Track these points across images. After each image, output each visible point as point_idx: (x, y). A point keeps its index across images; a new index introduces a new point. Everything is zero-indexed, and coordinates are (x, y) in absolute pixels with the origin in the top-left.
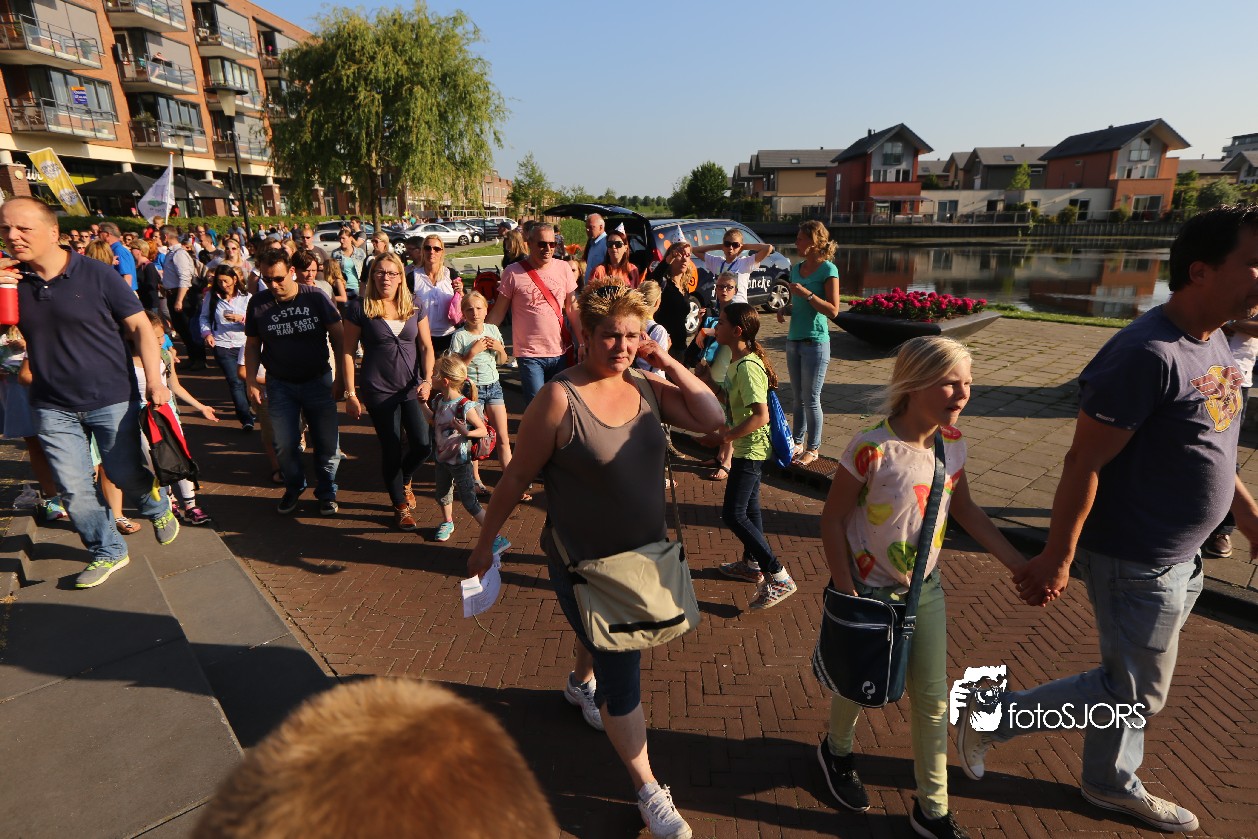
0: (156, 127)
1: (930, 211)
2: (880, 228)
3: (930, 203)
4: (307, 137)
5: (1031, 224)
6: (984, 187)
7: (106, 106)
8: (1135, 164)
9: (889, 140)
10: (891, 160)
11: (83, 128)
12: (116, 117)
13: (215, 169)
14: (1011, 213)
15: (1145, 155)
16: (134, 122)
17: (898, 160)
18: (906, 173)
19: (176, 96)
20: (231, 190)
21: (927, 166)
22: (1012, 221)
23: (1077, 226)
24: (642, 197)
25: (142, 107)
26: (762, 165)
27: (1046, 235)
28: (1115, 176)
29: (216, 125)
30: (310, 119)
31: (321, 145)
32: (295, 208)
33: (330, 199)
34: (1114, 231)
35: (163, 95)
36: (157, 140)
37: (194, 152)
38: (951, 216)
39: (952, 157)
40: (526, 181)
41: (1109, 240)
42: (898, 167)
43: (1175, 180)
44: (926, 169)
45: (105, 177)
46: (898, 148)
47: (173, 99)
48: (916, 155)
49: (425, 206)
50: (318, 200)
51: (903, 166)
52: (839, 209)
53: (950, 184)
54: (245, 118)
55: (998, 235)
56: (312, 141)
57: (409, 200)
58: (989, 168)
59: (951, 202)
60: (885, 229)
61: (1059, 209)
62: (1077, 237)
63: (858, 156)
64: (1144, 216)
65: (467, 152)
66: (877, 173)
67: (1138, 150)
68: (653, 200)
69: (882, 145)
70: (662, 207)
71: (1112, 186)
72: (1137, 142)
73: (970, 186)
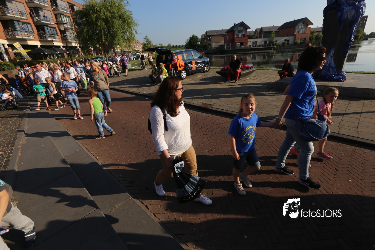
0: (45, 35)
1: (250, 44)
2: (238, 50)
3: (250, 42)
5: (275, 46)
6: (264, 37)
8: (300, 29)
9: (239, 26)
10: (240, 31)
11: (25, 36)
12: (34, 32)
13: (63, 45)
14: (270, 44)
15: (303, 27)
16: (39, 34)
17: (242, 31)
18: (244, 35)
19: (49, 26)
20: (68, 51)
23: (286, 46)
25: (40, 29)
27: (279, 49)
28: (296, 33)
29: (61, 33)
31: (89, 37)
32: (85, 54)
33: (95, 51)
34: (295, 47)
35: (45, 26)
36: (46, 38)
37: (56, 41)
38: (256, 46)
39: (256, 30)
40: (146, 43)
41: (294, 50)
44: (250, 33)
45: (33, 49)
46: (242, 28)
47: (48, 26)
48: (246, 30)
50: (91, 52)
51: (243, 33)
53: (256, 37)
54: (69, 30)
57: (116, 50)
58: (265, 32)
59: (255, 42)
60: (239, 50)
61: (282, 42)
62: (287, 49)
63: (232, 31)
64: (303, 43)
65: (128, 36)
66: (237, 35)
67: (301, 26)
68: (181, 46)
69: (238, 28)
71: (295, 35)
72: (301, 24)
73: (260, 37)
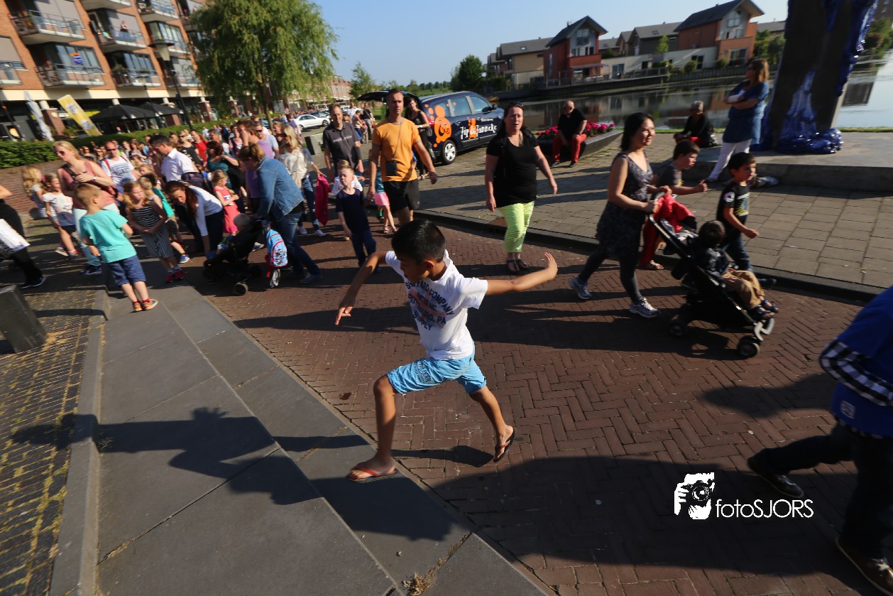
0: (126, 73)
1: (607, 73)
2: (577, 87)
3: (607, 67)
4: (217, 69)
5: (669, 75)
6: (640, 53)
7: (95, 64)
8: (731, 28)
9: (579, 29)
10: (582, 41)
11: (84, 80)
12: (102, 69)
13: (168, 96)
14: (656, 68)
15: (737, 22)
16: (113, 72)
17: (586, 41)
18: (591, 49)
19: (134, 52)
20: (180, 108)
21: (606, 42)
22: (657, 73)
23: (696, 73)
25: (116, 61)
26: (504, 53)
27: (678, 81)
28: (719, 38)
29: (162, 68)
30: (216, 56)
31: (226, 72)
32: (220, 116)
33: (241, 106)
34: (718, 74)
35: (126, 52)
36: (130, 81)
37: (153, 87)
38: (620, 75)
40: (359, 80)
41: (715, 80)
42: (587, 46)
43: (755, 37)
44: (605, 45)
45: (104, 110)
46: (586, 33)
47: (133, 54)
48: (597, 36)
49: (301, 105)
50: (234, 108)
51: (589, 45)
52: (552, 77)
53: (620, 53)
54: (180, 61)
55: (649, 84)
56: (221, 70)
57: (290, 102)
58: (644, 40)
59: (620, 65)
60: (581, 87)
61: (685, 63)
62: (696, 80)
63: (562, 40)
64: (736, 62)
65: (317, 66)
66: (574, 51)
67: (733, 19)
69: (576, 32)
70: (447, 88)
71: (717, 45)
72: (732, 14)
73: (632, 53)
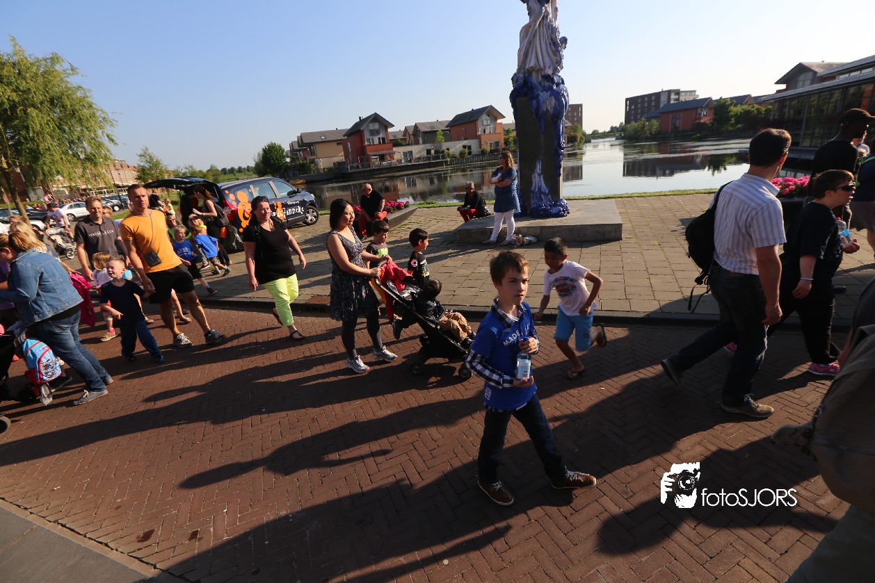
2: (377, 170)
3: (399, 153)
5: (449, 159)
6: (424, 143)
8: (485, 127)
9: (371, 122)
10: (374, 133)
14: (438, 154)
15: (489, 122)
17: (377, 132)
18: (383, 139)
21: (395, 134)
22: (439, 158)
24: (236, 167)
26: (304, 142)
27: (456, 164)
28: (479, 133)
38: (411, 160)
42: (379, 136)
43: (502, 131)
44: (394, 136)
46: (376, 126)
48: (386, 129)
51: (381, 135)
52: (353, 162)
53: (407, 143)
55: (435, 167)
58: (424, 133)
60: (380, 169)
61: (459, 151)
63: (356, 132)
64: (496, 150)
66: (369, 140)
67: (485, 120)
68: (244, 169)
69: (368, 125)
71: (479, 137)
72: (484, 117)
73: (417, 143)
